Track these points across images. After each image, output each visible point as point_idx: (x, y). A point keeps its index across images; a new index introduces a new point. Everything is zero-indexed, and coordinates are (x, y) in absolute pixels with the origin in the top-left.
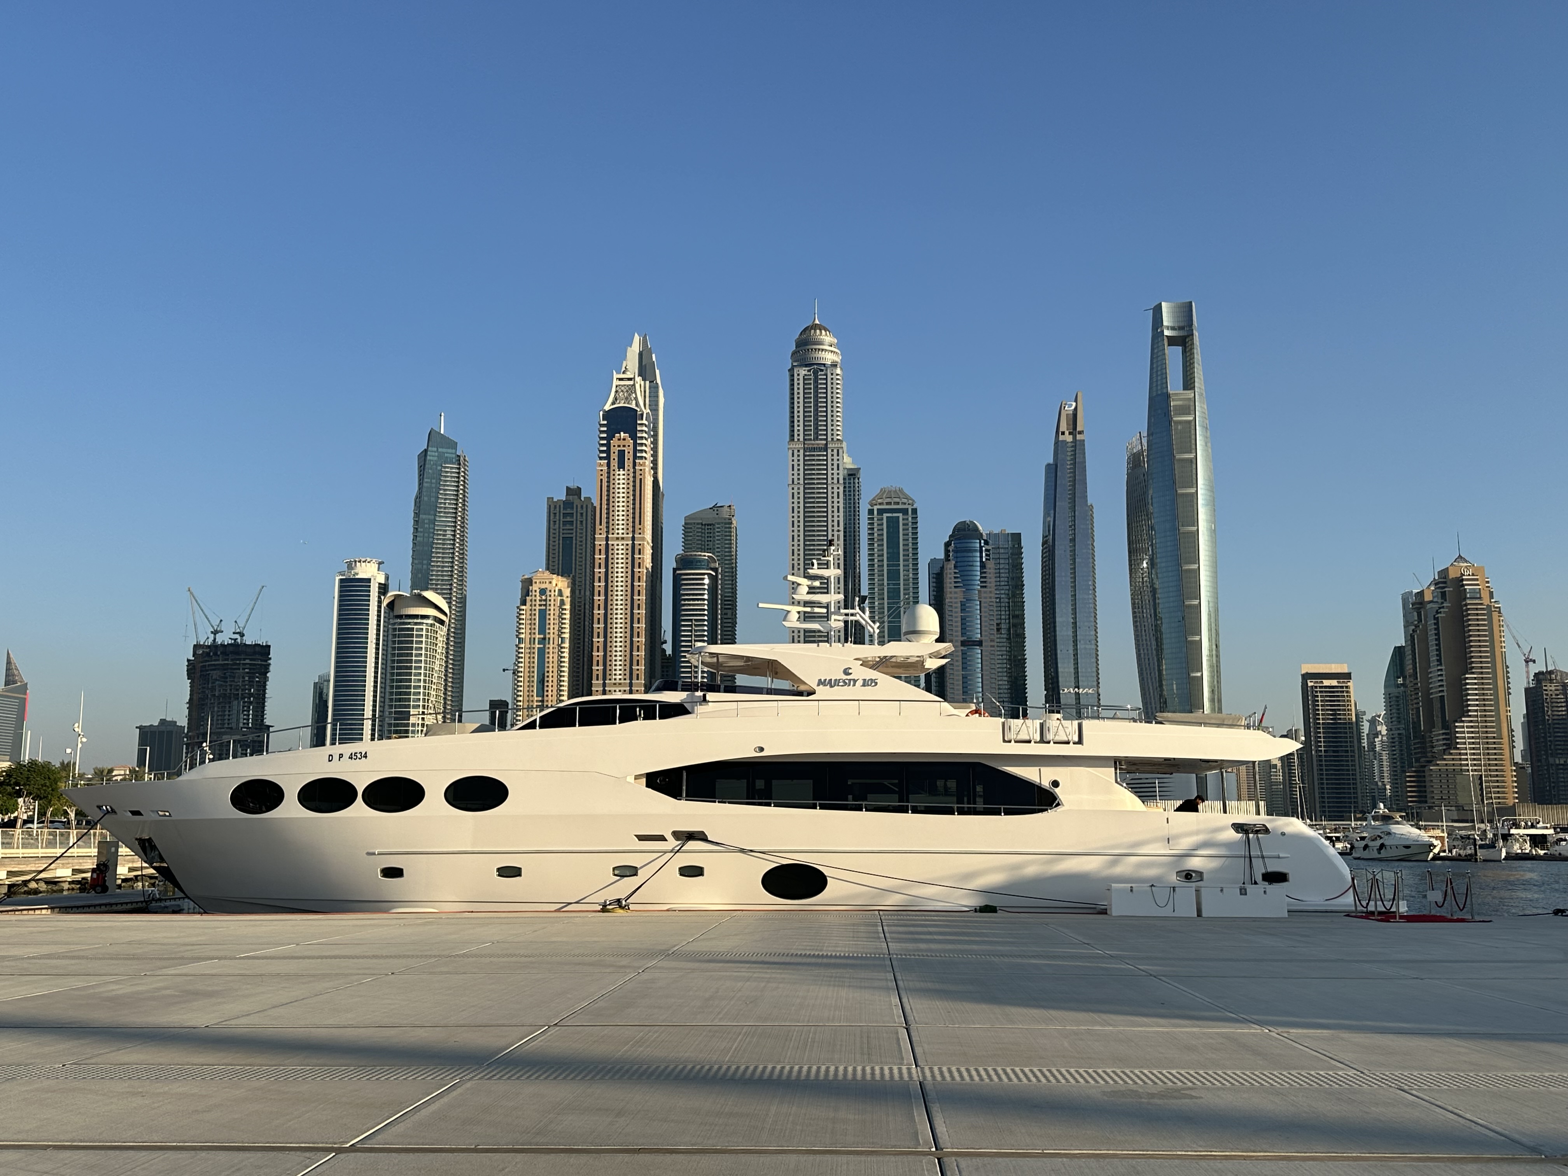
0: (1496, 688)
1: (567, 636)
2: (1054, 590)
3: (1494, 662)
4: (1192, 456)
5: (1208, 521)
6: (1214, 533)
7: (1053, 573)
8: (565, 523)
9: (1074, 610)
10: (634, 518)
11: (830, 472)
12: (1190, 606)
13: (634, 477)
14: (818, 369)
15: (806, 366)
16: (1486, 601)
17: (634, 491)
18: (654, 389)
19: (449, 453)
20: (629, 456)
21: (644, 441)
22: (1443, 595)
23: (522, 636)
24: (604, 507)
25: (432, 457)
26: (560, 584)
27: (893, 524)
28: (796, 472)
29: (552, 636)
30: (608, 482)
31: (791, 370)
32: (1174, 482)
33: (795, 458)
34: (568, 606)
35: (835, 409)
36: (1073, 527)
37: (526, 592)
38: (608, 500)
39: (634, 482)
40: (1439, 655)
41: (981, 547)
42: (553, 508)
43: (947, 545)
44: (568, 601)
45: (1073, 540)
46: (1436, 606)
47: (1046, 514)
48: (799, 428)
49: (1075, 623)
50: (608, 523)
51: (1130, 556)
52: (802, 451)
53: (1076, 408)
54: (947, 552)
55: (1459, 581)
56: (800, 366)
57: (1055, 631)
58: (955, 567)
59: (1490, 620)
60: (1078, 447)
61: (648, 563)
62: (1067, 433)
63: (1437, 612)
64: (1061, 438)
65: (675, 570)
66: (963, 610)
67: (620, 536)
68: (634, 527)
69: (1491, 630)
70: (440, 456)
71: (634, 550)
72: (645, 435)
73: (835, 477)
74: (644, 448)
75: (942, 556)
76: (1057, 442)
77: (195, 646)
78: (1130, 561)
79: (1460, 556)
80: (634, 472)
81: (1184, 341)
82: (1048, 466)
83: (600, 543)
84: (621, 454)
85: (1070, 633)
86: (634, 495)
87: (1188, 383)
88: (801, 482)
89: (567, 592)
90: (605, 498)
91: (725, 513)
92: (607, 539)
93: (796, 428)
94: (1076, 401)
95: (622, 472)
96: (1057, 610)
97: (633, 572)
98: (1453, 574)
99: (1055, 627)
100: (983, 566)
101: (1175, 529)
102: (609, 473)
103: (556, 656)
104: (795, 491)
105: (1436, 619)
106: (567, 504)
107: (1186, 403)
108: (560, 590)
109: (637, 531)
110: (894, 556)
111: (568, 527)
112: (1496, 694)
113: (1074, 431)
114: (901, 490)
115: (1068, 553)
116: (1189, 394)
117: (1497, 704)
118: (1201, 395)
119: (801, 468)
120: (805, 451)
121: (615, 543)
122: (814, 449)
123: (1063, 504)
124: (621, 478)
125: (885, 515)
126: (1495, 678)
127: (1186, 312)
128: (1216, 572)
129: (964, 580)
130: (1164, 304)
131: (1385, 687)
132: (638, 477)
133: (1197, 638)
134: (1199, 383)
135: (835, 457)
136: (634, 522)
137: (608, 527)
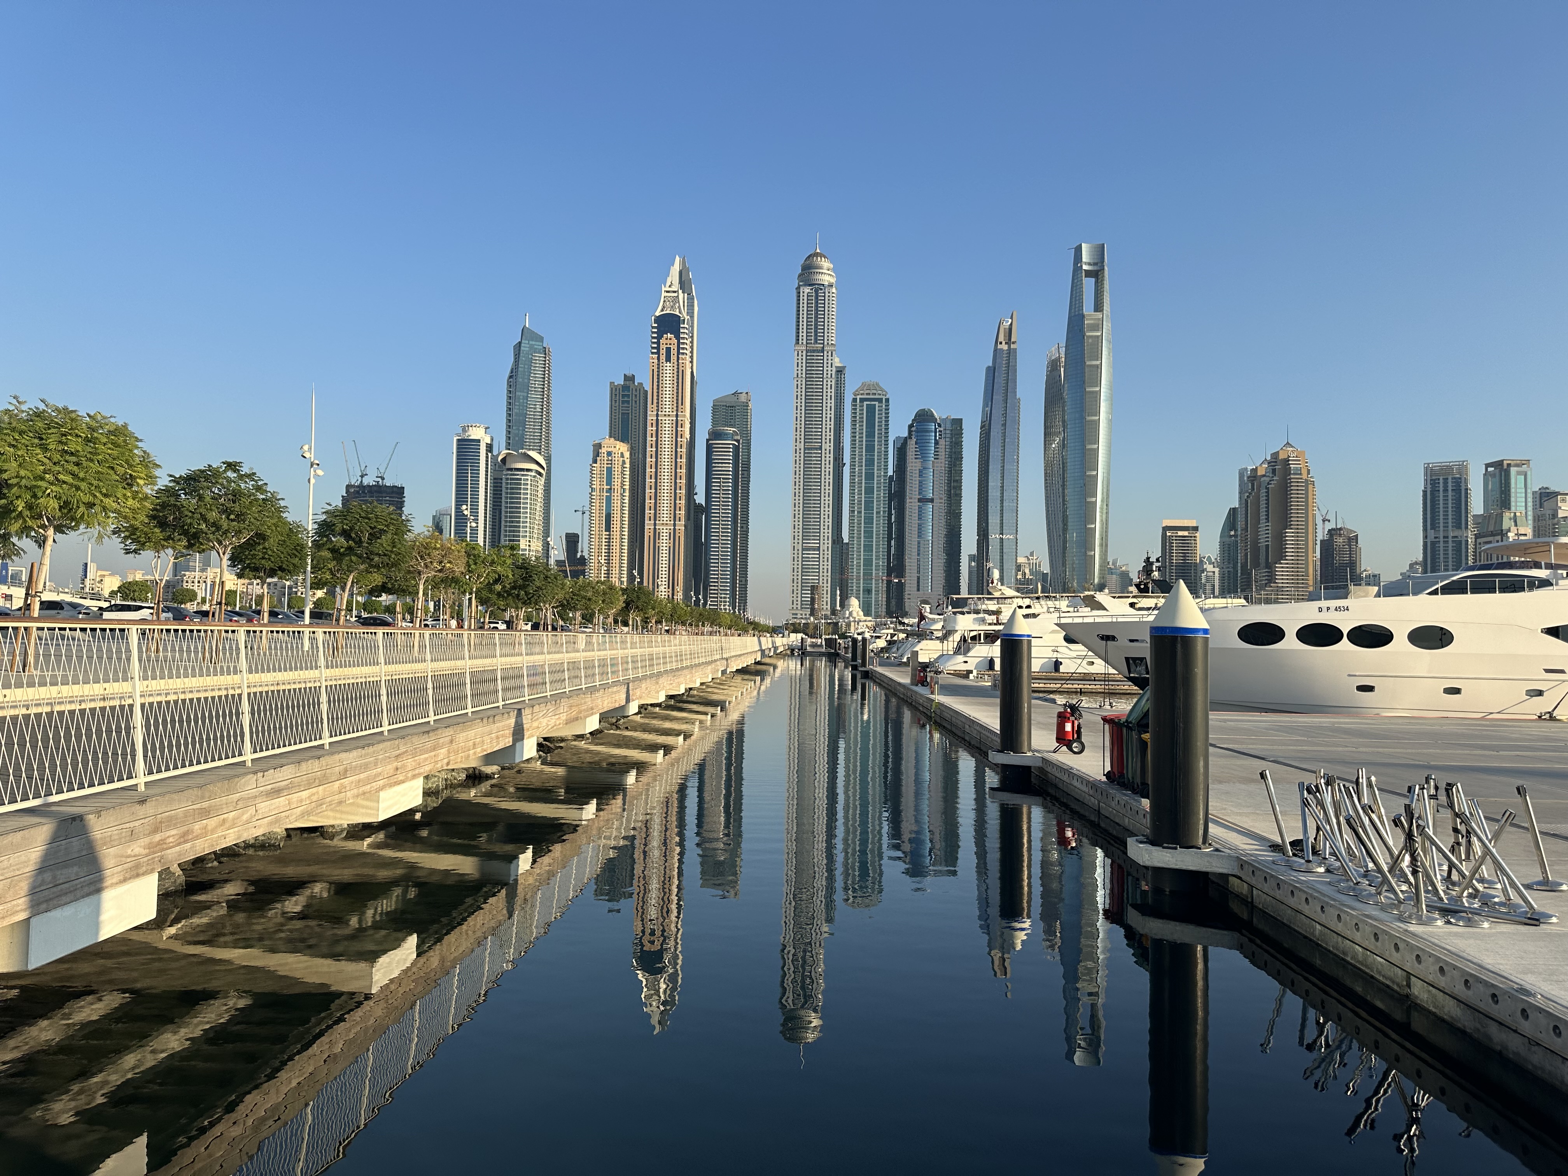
0: (1307, 540)
1: (627, 487)
2: (988, 462)
3: (1307, 521)
4: (1098, 363)
5: (1107, 413)
6: (1110, 422)
7: (989, 449)
8: (623, 402)
9: (1003, 477)
10: (677, 400)
11: (825, 369)
12: (1090, 476)
13: (678, 368)
14: (818, 288)
15: (810, 285)
16: (1304, 476)
17: (678, 379)
18: (691, 299)
19: (537, 345)
20: (674, 352)
21: (685, 341)
22: (1274, 471)
23: (594, 486)
24: (655, 391)
25: (525, 348)
26: (622, 448)
27: (871, 410)
28: (800, 368)
29: (616, 487)
30: (658, 372)
31: (798, 288)
32: (1084, 382)
33: (800, 357)
34: (628, 465)
35: (830, 320)
36: (1005, 415)
37: (597, 454)
38: (658, 386)
39: (678, 372)
40: (1267, 515)
41: (936, 429)
42: (614, 389)
43: (910, 426)
44: (628, 461)
45: (1004, 425)
46: (1267, 479)
47: (985, 405)
48: (803, 334)
49: (1002, 487)
50: (658, 403)
51: (1045, 438)
52: (804, 352)
53: (1011, 324)
54: (910, 432)
55: (1287, 460)
56: (805, 285)
57: (987, 492)
58: (916, 443)
59: (1307, 490)
60: (1012, 354)
61: (687, 435)
62: (1004, 343)
63: (1268, 484)
64: (999, 346)
65: (708, 440)
66: (920, 476)
67: (667, 413)
68: (677, 407)
69: (1307, 498)
70: (531, 347)
71: (677, 424)
72: (686, 336)
73: (829, 373)
74: (685, 346)
75: (906, 434)
76: (996, 350)
77: (347, 486)
78: (1045, 441)
79: (1288, 443)
80: (678, 365)
81: (1096, 274)
82: (988, 368)
83: (651, 417)
84: (668, 350)
85: (999, 494)
86: (678, 383)
87: (1098, 307)
88: (804, 376)
89: (627, 455)
90: (655, 384)
91: (743, 398)
92: (657, 415)
93: (801, 334)
94: (1012, 318)
95: (668, 364)
96: (990, 477)
97: (676, 441)
98: (1282, 456)
99: (988, 490)
100: (936, 443)
101: (1082, 418)
102: (658, 365)
103: (619, 502)
104: (799, 383)
105: (1267, 488)
106: (625, 388)
107: (1096, 322)
108: (622, 453)
109: (680, 410)
110: (870, 434)
111: (626, 405)
112: (1307, 544)
113: (1009, 342)
114: (877, 384)
115: (1000, 434)
116: (1099, 315)
117: (1307, 552)
118: (1107, 316)
119: (804, 365)
120: (807, 352)
121: (664, 418)
122: (814, 351)
123: (998, 397)
124: (668, 369)
125: (865, 403)
126: (1307, 533)
127: (1099, 252)
128: (1110, 451)
129: (922, 453)
130: (1083, 245)
131: (1221, 537)
132: (681, 369)
133: (1094, 499)
134: (1106, 307)
135: (830, 358)
136: (677, 403)
137: (658, 406)
